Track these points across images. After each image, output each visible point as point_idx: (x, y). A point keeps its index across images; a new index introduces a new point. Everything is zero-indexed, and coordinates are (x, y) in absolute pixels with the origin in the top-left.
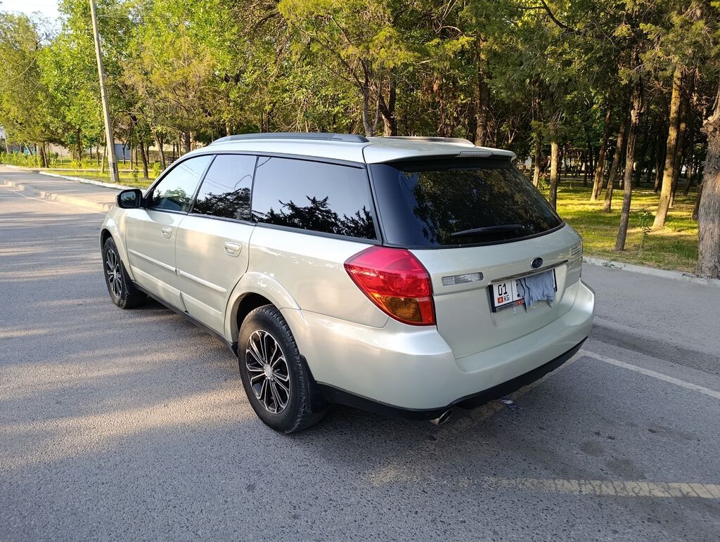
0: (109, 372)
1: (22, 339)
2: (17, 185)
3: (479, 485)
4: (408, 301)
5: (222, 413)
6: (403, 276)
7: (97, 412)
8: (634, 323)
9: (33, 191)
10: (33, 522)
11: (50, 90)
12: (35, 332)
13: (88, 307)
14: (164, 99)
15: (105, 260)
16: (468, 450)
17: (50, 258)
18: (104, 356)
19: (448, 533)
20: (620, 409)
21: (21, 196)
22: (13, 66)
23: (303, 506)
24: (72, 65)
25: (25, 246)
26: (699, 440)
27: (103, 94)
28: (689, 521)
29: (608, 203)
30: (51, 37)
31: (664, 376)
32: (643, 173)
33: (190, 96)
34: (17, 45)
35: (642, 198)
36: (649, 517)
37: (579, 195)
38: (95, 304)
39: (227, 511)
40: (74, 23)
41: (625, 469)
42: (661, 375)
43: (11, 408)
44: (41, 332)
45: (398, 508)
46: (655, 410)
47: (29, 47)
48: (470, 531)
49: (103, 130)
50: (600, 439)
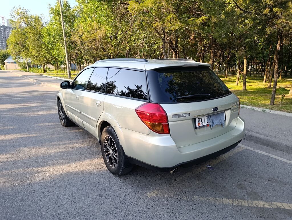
0: (56, 151)
1: (27, 138)
2: (34, 80)
3: (191, 199)
4: (159, 124)
5: (95, 167)
6: (157, 114)
7: (49, 165)
8: (269, 135)
9: (39, 82)
10: (20, 204)
11: (46, 44)
12: (31, 135)
13: (52, 126)
14: (87, 46)
15: (59, 108)
16: (189, 185)
17: (41, 107)
18: (55, 144)
19: (174, 217)
20: (257, 171)
21: (34, 84)
22: (33, 35)
23: (119, 204)
24: (54, 34)
25: (33, 103)
26: (290, 185)
27: (65, 45)
28: (278, 218)
29: (270, 84)
30: (47, 23)
31: (280, 158)
32: (289, 71)
33: (97, 44)
34: (35, 27)
35: (286, 82)
36: (261, 215)
37: (258, 81)
38: (55, 125)
39: (90, 204)
40: (54, 17)
41: (255, 196)
42: (278, 157)
43: (19, 163)
44: (34, 135)
45: (156, 206)
46: (272, 172)
47: (39, 27)
48: (184, 217)
49: (65, 59)
50: (246, 183)
